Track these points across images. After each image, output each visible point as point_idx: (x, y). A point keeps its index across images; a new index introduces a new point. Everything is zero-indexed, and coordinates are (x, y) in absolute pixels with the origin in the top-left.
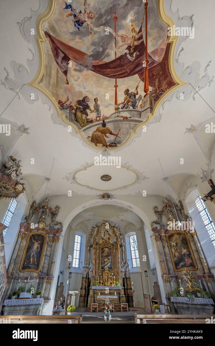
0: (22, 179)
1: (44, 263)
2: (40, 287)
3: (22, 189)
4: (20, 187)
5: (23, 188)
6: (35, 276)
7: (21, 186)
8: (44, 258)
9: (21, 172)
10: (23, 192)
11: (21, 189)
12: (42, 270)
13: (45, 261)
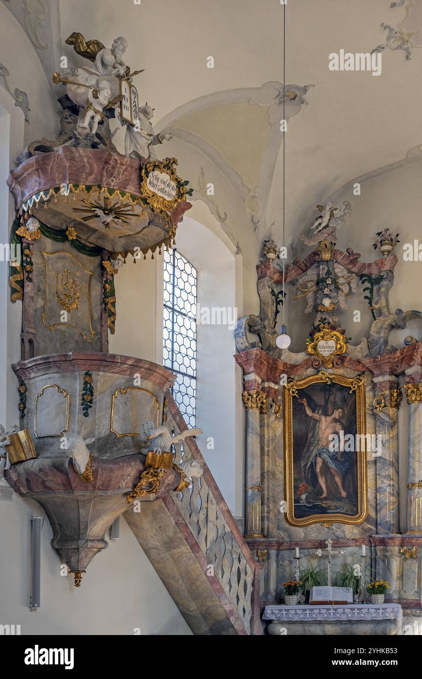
0: (158, 140)
1: (377, 490)
2: (381, 571)
3: (174, 193)
4: (164, 183)
5: (180, 184)
6: (353, 537)
7: (165, 177)
8: (371, 473)
9: (142, 105)
10: (189, 206)
11: (169, 195)
12: (373, 514)
13: (379, 481)
